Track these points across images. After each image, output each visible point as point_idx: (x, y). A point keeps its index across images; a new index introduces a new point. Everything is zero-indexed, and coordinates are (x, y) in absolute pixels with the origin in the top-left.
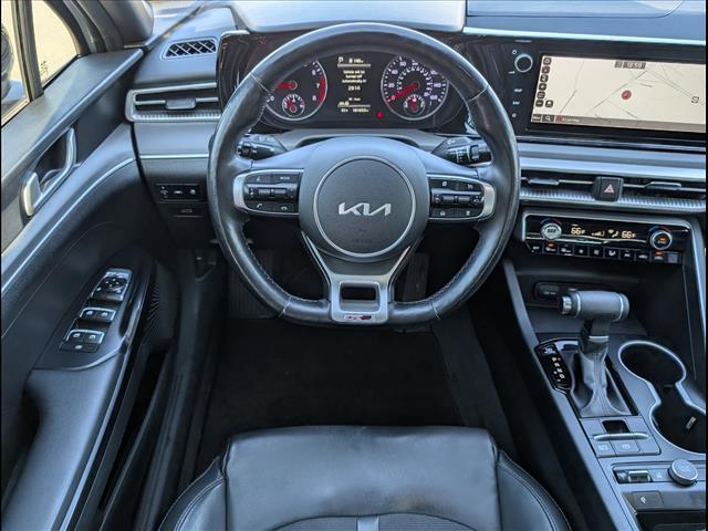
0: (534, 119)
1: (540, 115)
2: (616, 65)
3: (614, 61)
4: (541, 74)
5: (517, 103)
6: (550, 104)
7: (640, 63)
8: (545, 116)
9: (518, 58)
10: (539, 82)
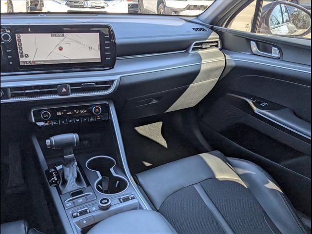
0: (21, 64)
1: (24, 62)
2: (51, 36)
3: (50, 34)
4: (17, 42)
5: (10, 57)
6: (27, 56)
7: (62, 34)
8: (26, 62)
9: (3, 35)
10: (18, 46)
